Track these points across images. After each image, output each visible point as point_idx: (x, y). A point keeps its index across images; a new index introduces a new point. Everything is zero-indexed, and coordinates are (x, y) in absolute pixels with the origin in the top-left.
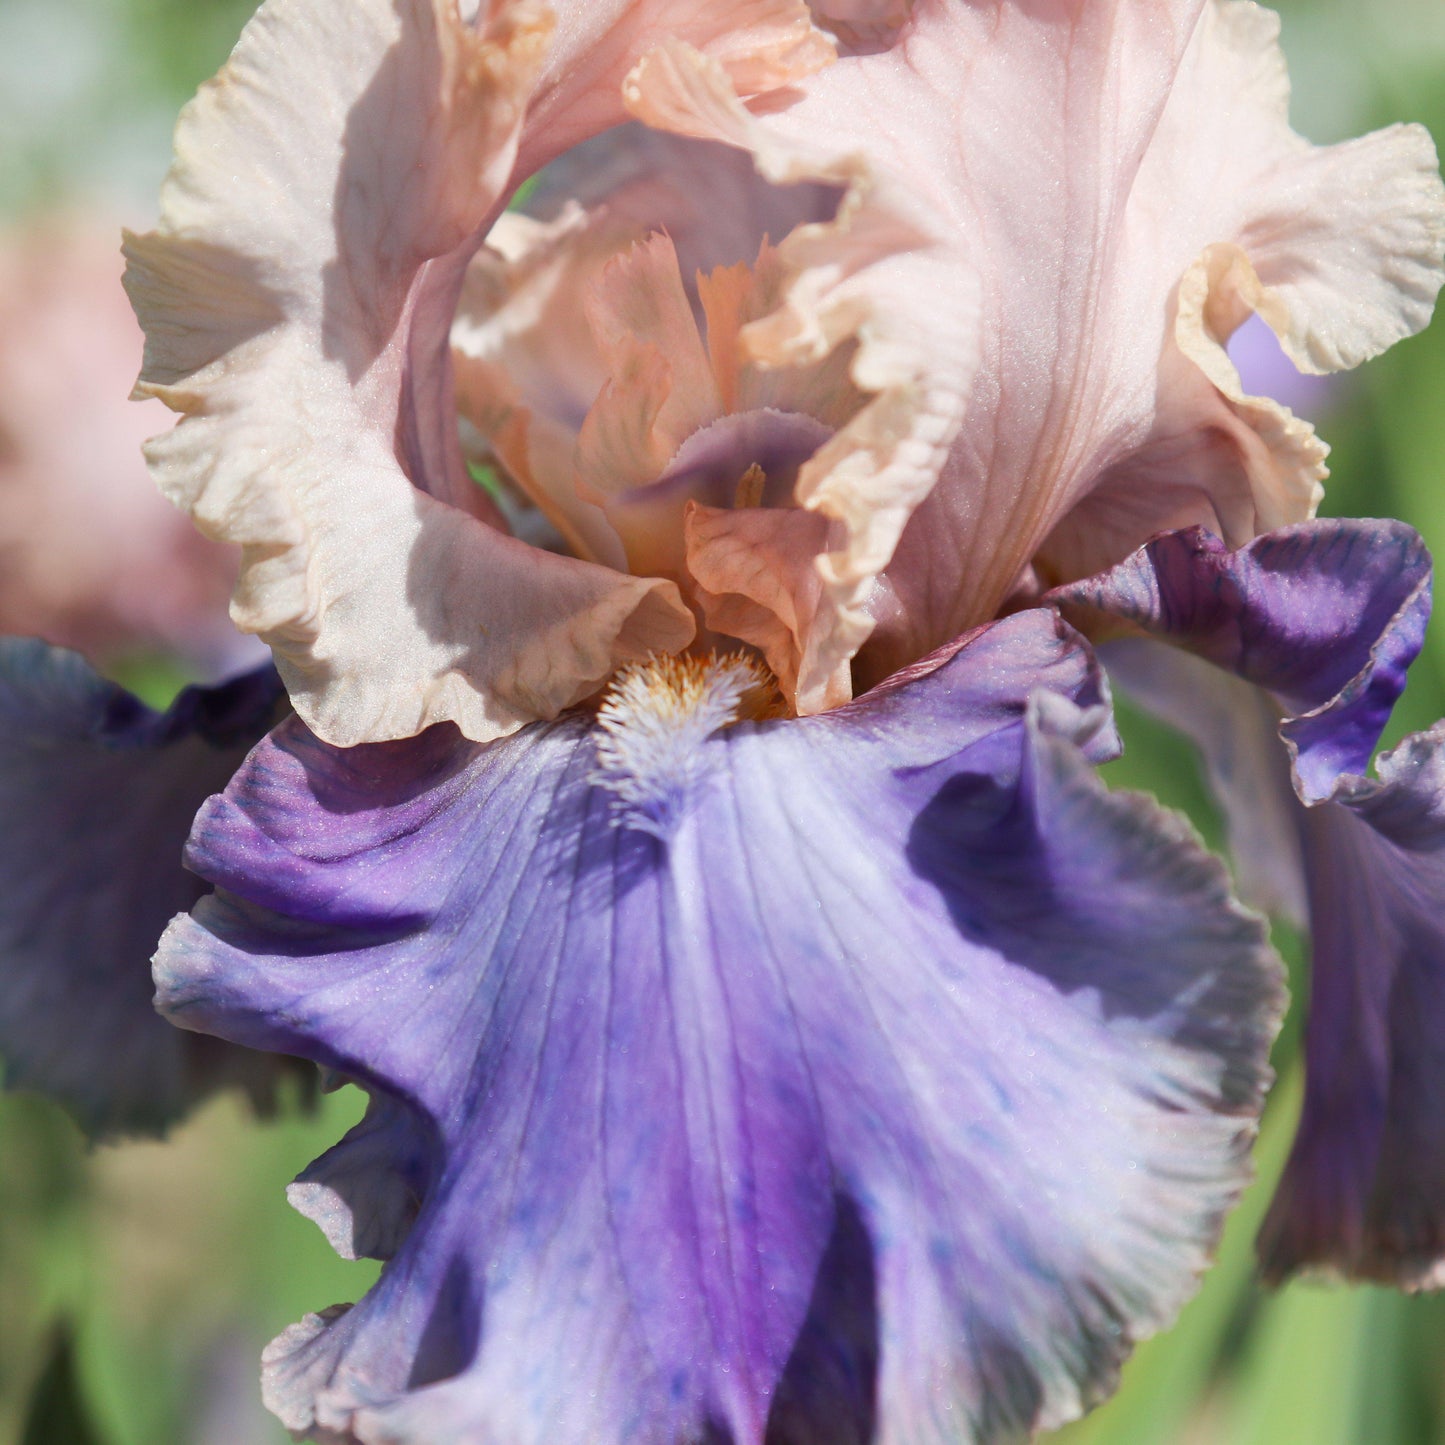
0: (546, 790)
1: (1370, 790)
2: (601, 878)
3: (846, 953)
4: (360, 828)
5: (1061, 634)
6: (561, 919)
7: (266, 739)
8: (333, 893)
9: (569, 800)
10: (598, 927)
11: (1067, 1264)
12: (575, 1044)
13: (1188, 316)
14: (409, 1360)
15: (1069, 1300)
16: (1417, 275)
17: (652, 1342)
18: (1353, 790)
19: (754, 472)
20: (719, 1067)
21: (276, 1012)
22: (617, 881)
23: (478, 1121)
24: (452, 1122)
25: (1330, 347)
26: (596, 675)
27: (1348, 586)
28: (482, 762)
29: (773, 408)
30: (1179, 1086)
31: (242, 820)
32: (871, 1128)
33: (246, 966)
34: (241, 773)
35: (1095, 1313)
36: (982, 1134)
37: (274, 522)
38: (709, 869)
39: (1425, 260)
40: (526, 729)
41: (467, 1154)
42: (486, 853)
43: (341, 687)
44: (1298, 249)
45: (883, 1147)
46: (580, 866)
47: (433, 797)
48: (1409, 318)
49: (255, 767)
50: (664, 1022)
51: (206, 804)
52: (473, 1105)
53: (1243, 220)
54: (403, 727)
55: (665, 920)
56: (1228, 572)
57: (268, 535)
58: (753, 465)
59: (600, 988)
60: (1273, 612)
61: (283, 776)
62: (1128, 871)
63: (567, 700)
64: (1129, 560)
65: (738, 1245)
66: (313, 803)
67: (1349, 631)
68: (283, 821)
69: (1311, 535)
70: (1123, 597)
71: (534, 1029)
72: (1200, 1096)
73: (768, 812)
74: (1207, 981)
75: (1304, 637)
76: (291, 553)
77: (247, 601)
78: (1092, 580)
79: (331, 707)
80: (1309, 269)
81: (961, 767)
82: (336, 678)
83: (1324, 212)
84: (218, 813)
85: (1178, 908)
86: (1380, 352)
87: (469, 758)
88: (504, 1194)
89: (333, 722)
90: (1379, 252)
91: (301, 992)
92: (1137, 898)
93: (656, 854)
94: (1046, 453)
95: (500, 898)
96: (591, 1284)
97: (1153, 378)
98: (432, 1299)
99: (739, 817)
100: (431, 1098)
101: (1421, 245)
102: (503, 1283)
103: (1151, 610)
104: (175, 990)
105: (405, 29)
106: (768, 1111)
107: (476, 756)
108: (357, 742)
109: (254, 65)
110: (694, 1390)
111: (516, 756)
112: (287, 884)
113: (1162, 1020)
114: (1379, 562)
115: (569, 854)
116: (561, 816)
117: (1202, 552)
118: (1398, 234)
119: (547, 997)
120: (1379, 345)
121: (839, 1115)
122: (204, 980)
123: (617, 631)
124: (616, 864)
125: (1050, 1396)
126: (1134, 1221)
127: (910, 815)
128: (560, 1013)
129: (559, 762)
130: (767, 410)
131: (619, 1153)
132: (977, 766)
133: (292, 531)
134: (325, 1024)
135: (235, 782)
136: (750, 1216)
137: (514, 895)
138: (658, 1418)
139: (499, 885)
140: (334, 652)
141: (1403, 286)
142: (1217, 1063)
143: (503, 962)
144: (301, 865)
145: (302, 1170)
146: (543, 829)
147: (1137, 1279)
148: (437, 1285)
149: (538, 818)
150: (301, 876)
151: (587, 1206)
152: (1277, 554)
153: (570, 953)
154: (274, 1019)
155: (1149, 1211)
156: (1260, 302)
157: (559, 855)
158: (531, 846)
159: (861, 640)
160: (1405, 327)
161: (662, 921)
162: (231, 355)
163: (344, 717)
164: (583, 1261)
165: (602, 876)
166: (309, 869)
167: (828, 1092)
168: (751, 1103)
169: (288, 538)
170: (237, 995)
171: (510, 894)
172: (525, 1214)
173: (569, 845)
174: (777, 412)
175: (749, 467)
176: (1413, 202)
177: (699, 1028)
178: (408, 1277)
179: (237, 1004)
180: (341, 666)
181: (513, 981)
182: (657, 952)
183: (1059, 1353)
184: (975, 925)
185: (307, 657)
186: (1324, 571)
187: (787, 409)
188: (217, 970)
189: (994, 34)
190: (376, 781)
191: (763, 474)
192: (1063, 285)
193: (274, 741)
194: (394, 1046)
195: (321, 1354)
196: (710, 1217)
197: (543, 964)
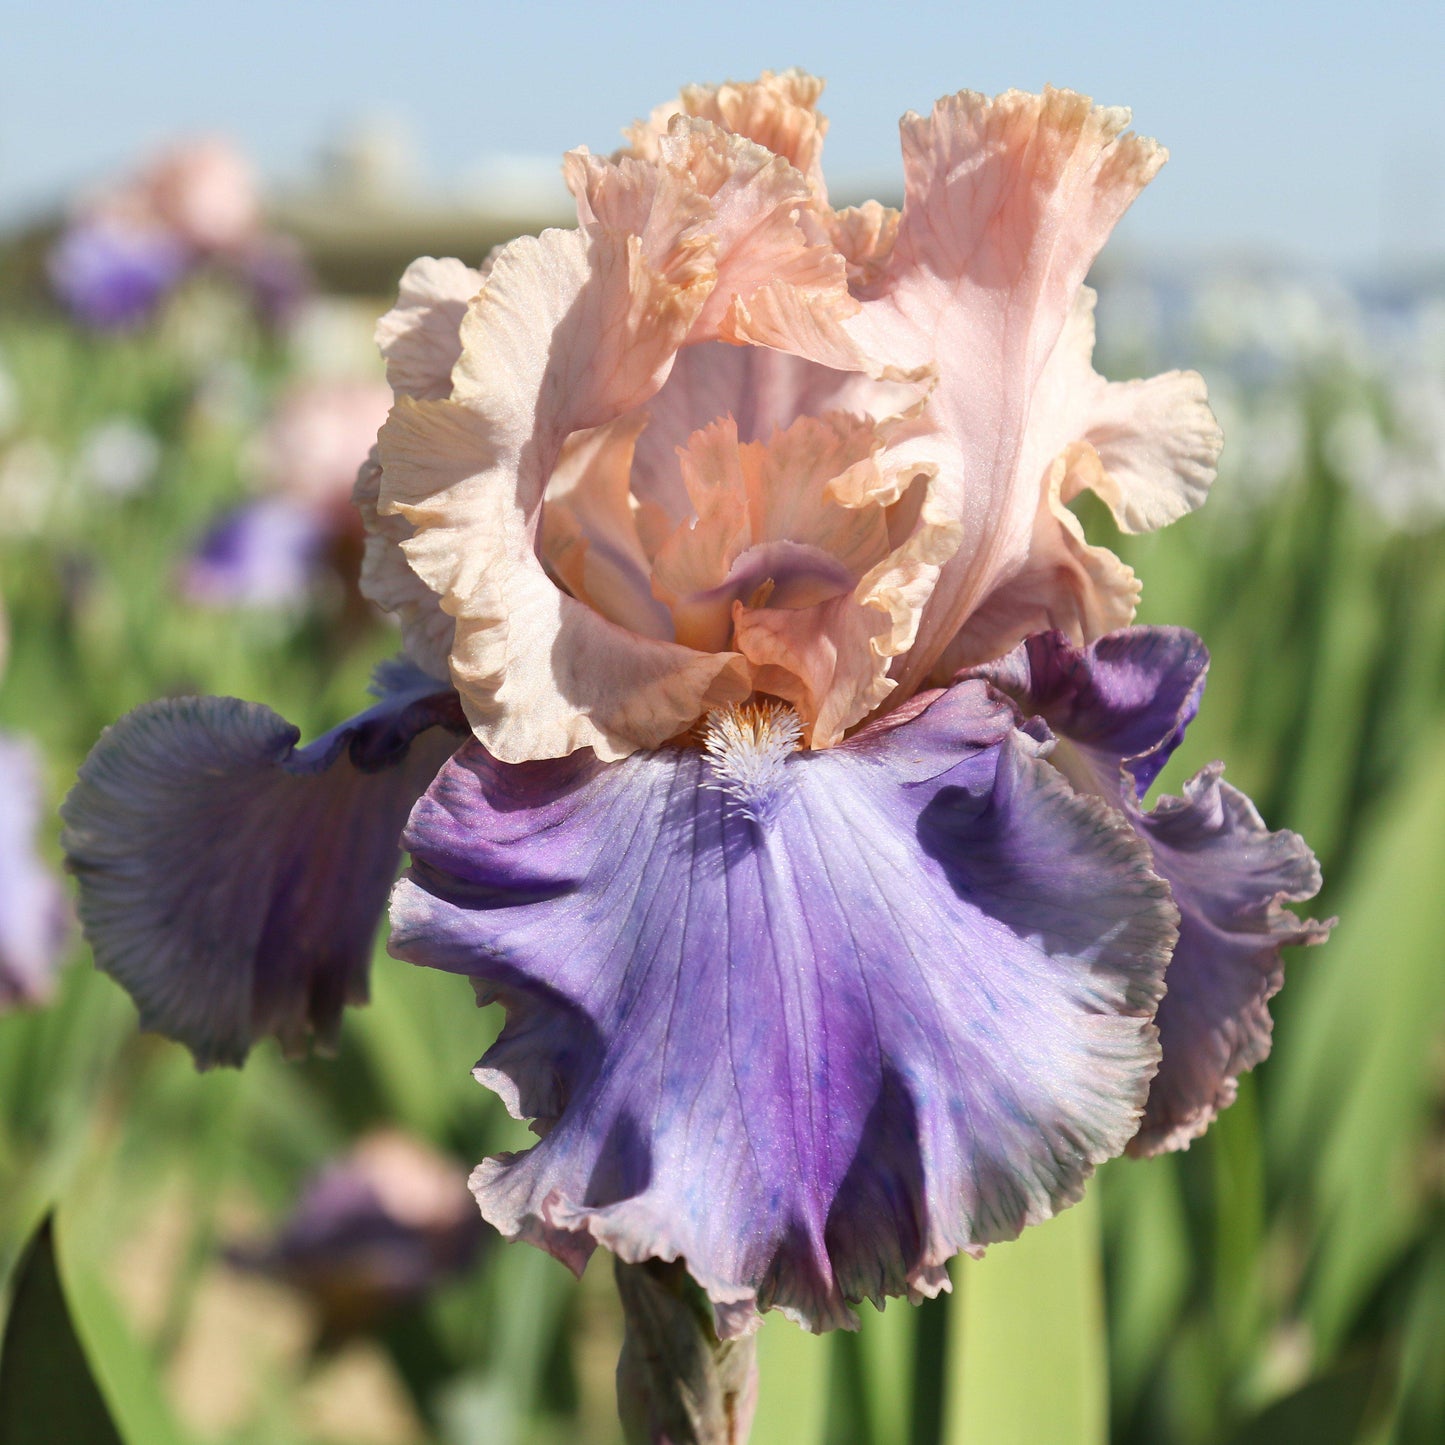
0: (661, 795)
1: (1180, 806)
2: (715, 855)
3: (890, 906)
4: (517, 823)
5: (991, 697)
6: (687, 880)
7: (451, 759)
8: (514, 864)
9: (681, 802)
10: (716, 889)
11: (1042, 1112)
12: (704, 968)
13: (1054, 490)
14: (585, 1186)
15: (1046, 1139)
16: (1199, 471)
17: (762, 1169)
18: (1169, 806)
19: (769, 584)
20: (807, 981)
21: (480, 946)
22: (726, 857)
23: (631, 1020)
24: (607, 1025)
25: (1142, 516)
26: (690, 717)
27: (1147, 671)
28: (602, 778)
29: (789, 540)
30: (1100, 996)
31: (442, 813)
32: (910, 1024)
33: (458, 915)
34: (435, 782)
35: (1065, 1147)
36: (980, 1027)
37: (490, 604)
38: (793, 850)
39: (1204, 462)
40: (637, 753)
41: (623, 1045)
42: (618, 838)
43: (508, 723)
44: (1116, 449)
45: (917, 1036)
46: (696, 847)
47: (567, 801)
48: (1191, 500)
49: (446, 778)
50: (769, 953)
51: (418, 803)
52: (624, 1011)
53: (1086, 428)
54: (558, 751)
55: (765, 883)
56: (1083, 660)
57: (485, 613)
58: (769, 579)
59: (720, 928)
60: (1105, 688)
61: (467, 785)
62: (1078, 849)
63: (668, 735)
64: (1014, 651)
65: (817, 1103)
66: (486, 803)
67: (1146, 703)
68: (468, 815)
69: (1131, 637)
70: (1011, 675)
71: (671, 957)
72: (1114, 1003)
73: (827, 808)
74: (1122, 925)
75: (1118, 706)
76: (500, 626)
77: (466, 658)
78: (990, 663)
79: (501, 736)
80: (1125, 464)
81: (949, 782)
82: (507, 716)
83: (1136, 425)
84: (427, 809)
85: (1109, 876)
86: (1172, 521)
87: (594, 773)
88: (657, 1071)
89: (503, 746)
90: (1172, 455)
91: (498, 933)
92: (1082, 867)
93: (753, 837)
94: (973, 577)
95: (634, 867)
96: (725, 1130)
97: (1030, 531)
98: (601, 1143)
99: (809, 814)
100: (590, 1005)
101: (1201, 452)
102: (663, 1130)
103: (1026, 686)
104: (404, 931)
105: (594, 276)
106: (839, 1012)
107: (598, 773)
108: (524, 760)
109: (499, 288)
110: (784, 1202)
111: (631, 772)
112: (478, 857)
113: (1090, 953)
114: (1170, 656)
115: (688, 838)
116: (677, 813)
117: (1063, 647)
118: (1185, 443)
119: (681, 934)
120: (1172, 516)
121: (886, 1015)
122: (425, 924)
123: (705, 687)
124: (724, 845)
125: (1033, 1204)
126: (1083, 1084)
127: (916, 813)
128: (692, 944)
129: (668, 776)
130: (785, 541)
131: (740, 1041)
132: (959, 782)
133: (500, 611)
134: (517, 954)
135: (431, 788)
136: (825, 1084)
137: (646, 866)
138: (761, 1222)
139: (633, 860)
140: (507, 698)
141: (1188, 479)
142: (1125, 981)
143: (642, 914)
144: (489, 845)
145: (479, 1059)
146: (663, 822)
147: (1093, 1123)
148: (606, 1133)
149: (658, 815)
150: (492, 853)
151: (720, 1078)
152: (1111, 650)
153: (696, 905)
154: (479, 951)
155: (1094, 1081)
156: (1100, 483)
157: (679, 840)
158: (655, 833)
159: (883, 696)
160: (1188, 506)
161: (762, 882)
162: (453, 489)
163: (510, 743)
164: (719, 1114)
165: (715, 853)
166: (495, 848)
167: (879, 999)
168: (828, 1006)
169: (499, 616)
170: (450, 934)
171: (643, 866)
172: (674, 1083)
173: (687, 832)
174: (791, 543)
175: (765, 580)
176: (1195, 423)
177: (793, 955)
178: (583, 1128)
179: (450, 941)
180: (511, 708)
181: (651, 926)
182: (761, 903)
183: (1038, 1175)
184: (966, 888)
185: (491, 700)
186: (1133, 661)
187: (798, 541)
188: (435, 918)
189: (955, 293)
190: (522, 790)
191: (774, 586)
192: (997, 463)
193: (456, 760)
194: (565, 970)
195: (518, 1182)
196: (801, 1084)
197: (675, 912)
